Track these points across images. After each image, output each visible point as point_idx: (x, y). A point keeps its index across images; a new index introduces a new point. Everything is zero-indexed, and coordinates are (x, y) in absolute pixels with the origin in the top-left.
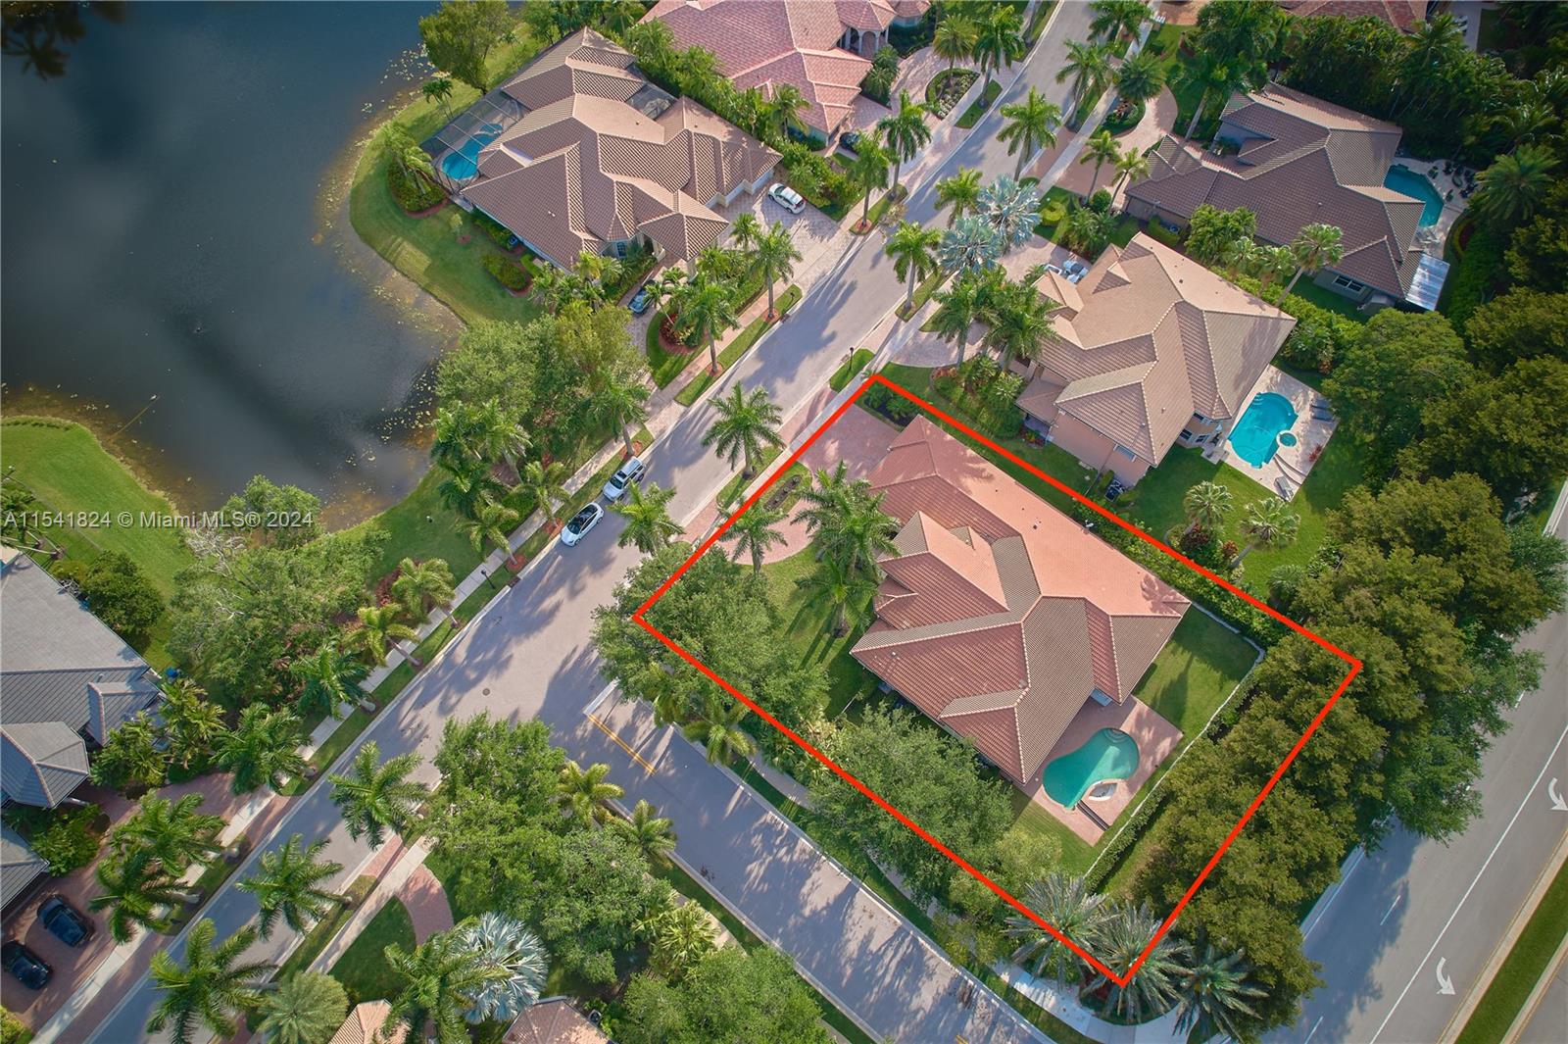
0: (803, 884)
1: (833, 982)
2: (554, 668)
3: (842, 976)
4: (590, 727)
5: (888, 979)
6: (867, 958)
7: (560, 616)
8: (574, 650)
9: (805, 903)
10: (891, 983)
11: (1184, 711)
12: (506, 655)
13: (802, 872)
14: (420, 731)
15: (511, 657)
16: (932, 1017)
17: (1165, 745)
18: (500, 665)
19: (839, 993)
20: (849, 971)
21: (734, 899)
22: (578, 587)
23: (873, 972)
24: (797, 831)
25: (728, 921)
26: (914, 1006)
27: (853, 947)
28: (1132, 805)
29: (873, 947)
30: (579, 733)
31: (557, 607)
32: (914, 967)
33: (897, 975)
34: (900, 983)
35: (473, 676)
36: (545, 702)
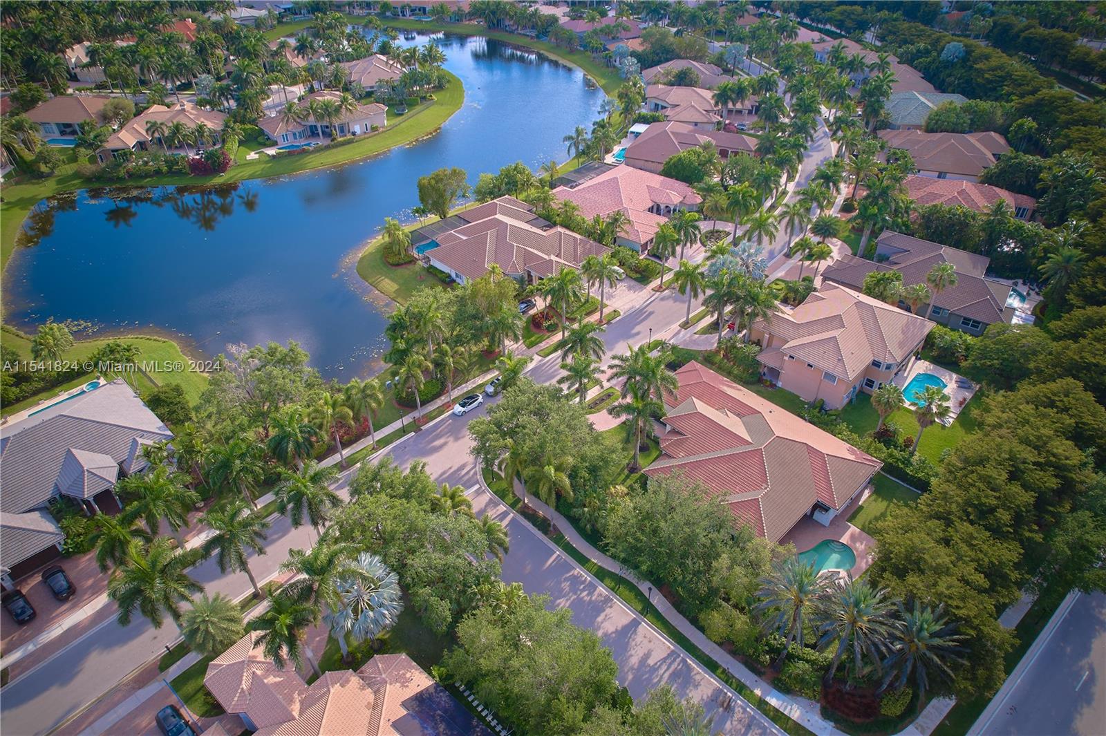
0: (598, 615)
3: (625, 680)
5: (662, 685)
6: (646, 669)
8: (450, 468)
9: (599, 628)
13: (599, 607)
23: (649, 680)
24: (596, 581)
27: (634, 661)
29: (651, 662)
31: (444, 445)
32: (683, 678)
33: (670, 682)
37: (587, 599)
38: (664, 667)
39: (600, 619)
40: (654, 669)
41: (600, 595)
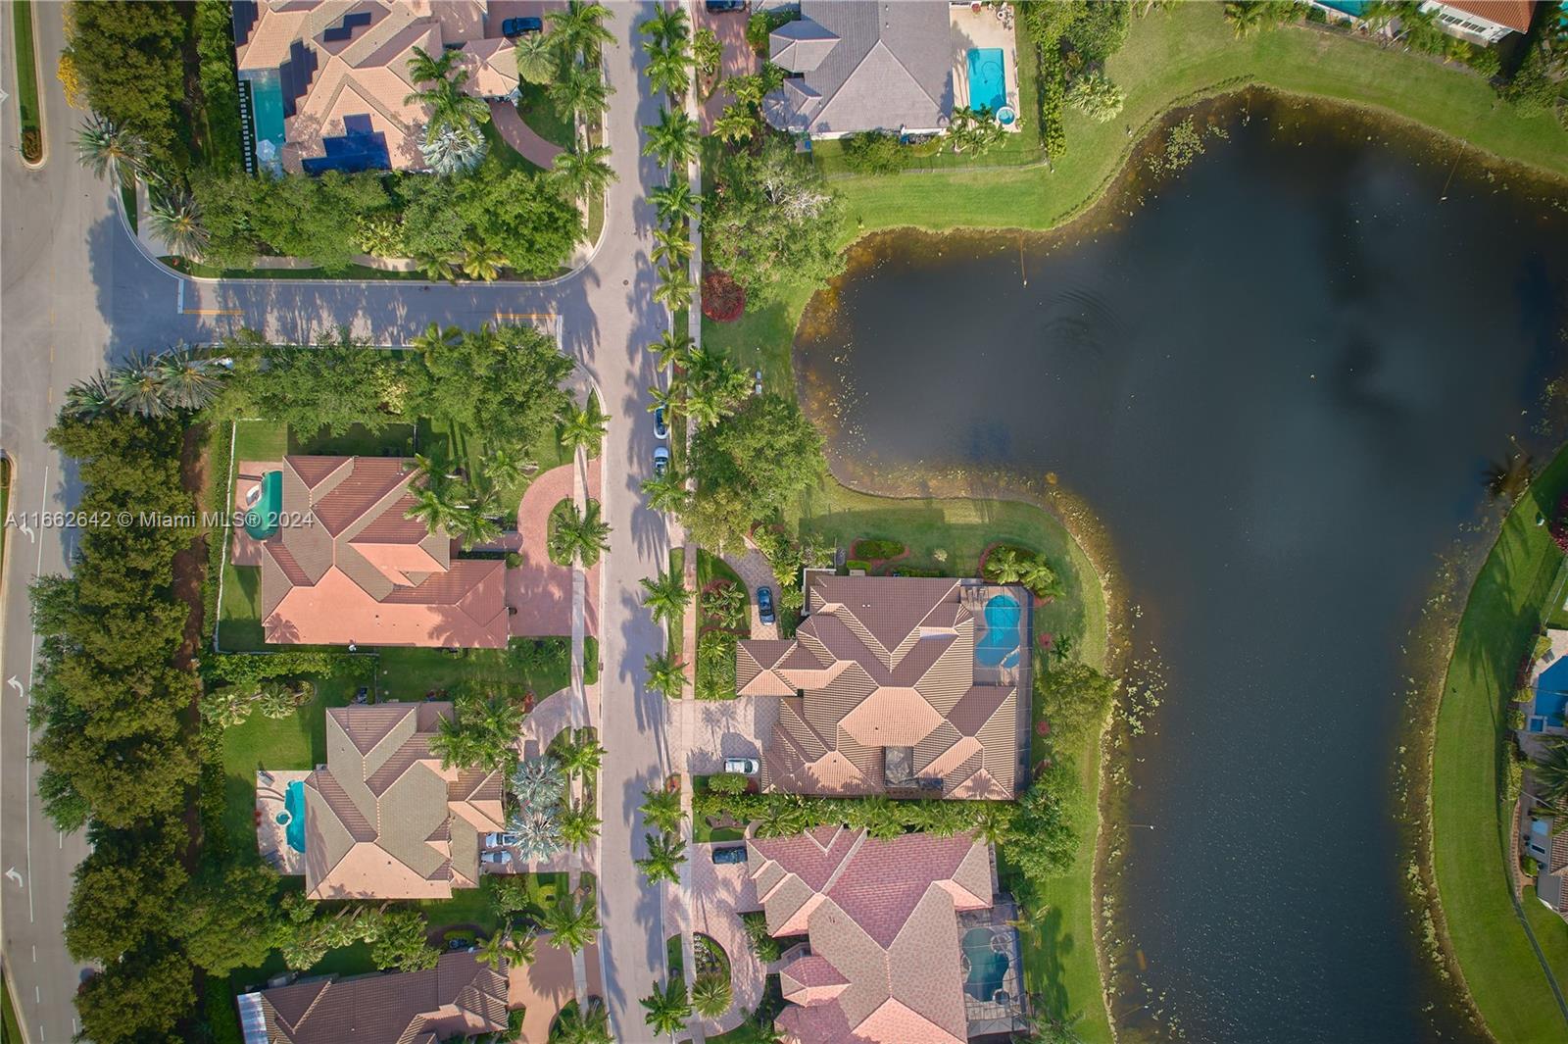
0: (372, 324)
1: (321, 290)
2: (600, 326)
3: (321, 296)
4: (551, 310)
5: (297, 313)
6: (313, 314)
7: (626, 357)
8: (598, 343)
9: (364, 316)
10: (293, 313)
11: (240, 579)
12: (634, 309)
13: (378, 329)
14: (642, 234)
15: (631, 311)
16: (263, 313)
17: (237, 551)
18: (634, 302)
19: (317, 288)
20: (318, 302)
21: (402, 290)
22: (631, 382)
23: (306, 312)
24: (397, 348)
25: (394, 275)
26: (275, 310)
27: (325, 314)
28: (233, 500)
29: (315, 322)
30: (554, 303)
31: (632, 360)
32: (288, 329)
33: (294, 319)
34: (289, 316)
35: (642, 285)
36: (588, 305)
37: (390, 329)
38: (304, 326)
39: (369, 322)
40: (309, 320)
41: (385, 340)
